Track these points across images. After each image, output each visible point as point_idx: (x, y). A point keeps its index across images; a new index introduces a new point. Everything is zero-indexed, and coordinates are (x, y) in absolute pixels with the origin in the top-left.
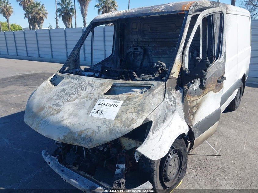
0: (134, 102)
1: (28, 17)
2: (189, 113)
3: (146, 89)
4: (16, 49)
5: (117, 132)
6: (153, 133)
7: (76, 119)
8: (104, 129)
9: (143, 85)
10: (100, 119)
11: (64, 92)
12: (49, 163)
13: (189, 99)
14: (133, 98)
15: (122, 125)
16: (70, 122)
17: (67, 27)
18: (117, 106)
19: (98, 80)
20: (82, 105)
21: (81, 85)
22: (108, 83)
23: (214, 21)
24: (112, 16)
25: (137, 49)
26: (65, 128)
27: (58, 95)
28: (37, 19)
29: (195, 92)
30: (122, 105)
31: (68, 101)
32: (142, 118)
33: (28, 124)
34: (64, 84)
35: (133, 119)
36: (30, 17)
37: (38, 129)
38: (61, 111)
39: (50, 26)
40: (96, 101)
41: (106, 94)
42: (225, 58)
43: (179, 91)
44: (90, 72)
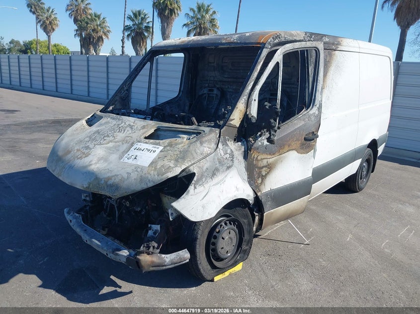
0: (176, 149)
1: (81, 35)
2: (255, 175)
3: (195, 135)
4: (56, 83)
5: (149, 180)
6: (195, 188)
7: (106, 164)
8: (134, 176)
9: (192, 131)
10: (131, 165)
11: (99, 133)
12: (71, 221)
13: (256, 156)
14: (176, 144)
15: (156, 173)
16: (98, 168)
17: (137, 54)
18: (154, 151)
19: (141, 121)
20: (116, 149)
21: (120, 126)
22: (151, 126)
23: (309, 59)
24: (174, 44)
25: (213, 91)
26: (91, 174)
27: (90, 137)
28: (93, 40)
29: (266, 148)
30: (161, 151)
31: (100, 144)
32: (181, 167)
33: (51, 171)
34: (101, 125)
35: (170, 167)
36: (83, 36)
37: (61, 176)
38: (90, 154)
39: (113, 51)
40: (132, 145)
41: (146, 138)
42: (320, 108)
43: (240, 143)
44: (140, 114)
